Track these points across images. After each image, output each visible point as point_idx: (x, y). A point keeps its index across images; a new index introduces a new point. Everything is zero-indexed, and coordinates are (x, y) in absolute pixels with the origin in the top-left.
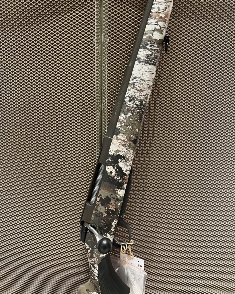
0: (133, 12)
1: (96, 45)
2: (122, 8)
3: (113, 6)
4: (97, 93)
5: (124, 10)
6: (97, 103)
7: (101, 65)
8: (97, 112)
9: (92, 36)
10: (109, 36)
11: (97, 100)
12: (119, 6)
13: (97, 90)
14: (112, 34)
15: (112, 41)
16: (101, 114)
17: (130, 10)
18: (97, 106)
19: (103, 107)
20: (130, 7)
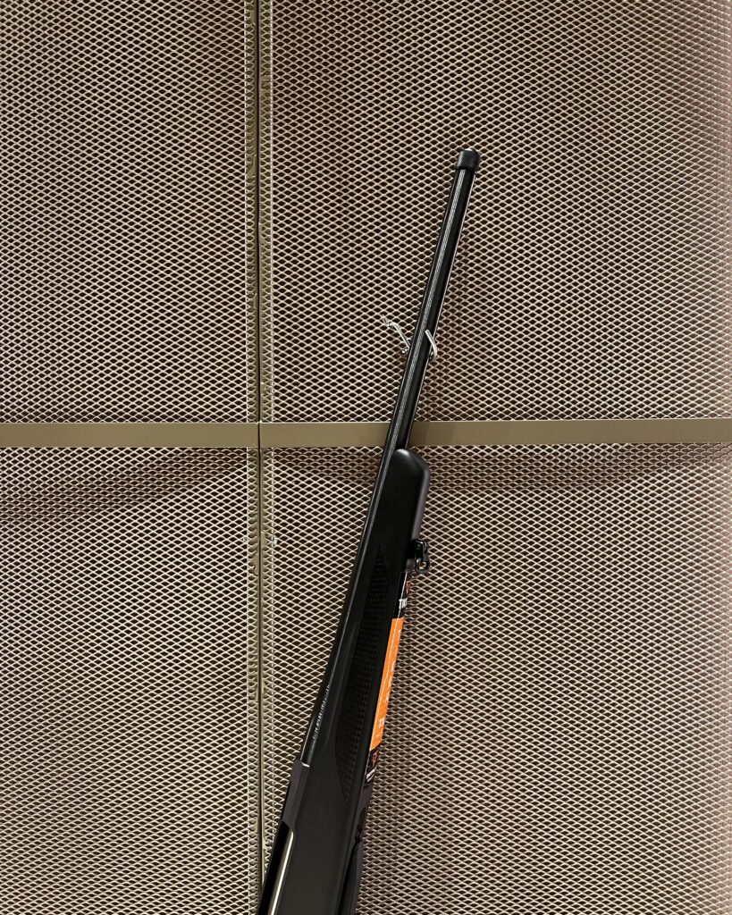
0: (328, 486)
1: (250, 554)
2: (303, 479)
3: (284, 475)
4: (251, 656)
5: (309, 482)
6: (251, 677)
7: (259, 596)
9: (239, 536)
10: (278, 535)
11: (251, 670)
12: (297, 475)
13: (251, 649)
14: (284, 532)
15: (284, 545)
16: (259, 701)
17: (322, 482)
18: (251, 684)
19: (263, 686)
20: (322, 475)
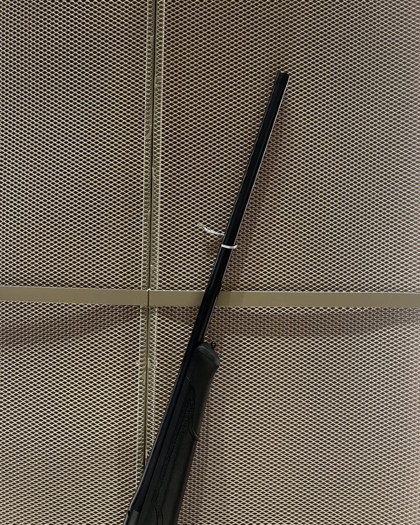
1: (140, 372)
2: (175, 325)
3: (163, 323)
4: (139, 436)
5: (179, 328)
6: (139, 449)
7: (146, 399)
8: (138, 462)
11: (139, 445)
13: (139, 432)
18: (139, 454)
19: (147, 455)
